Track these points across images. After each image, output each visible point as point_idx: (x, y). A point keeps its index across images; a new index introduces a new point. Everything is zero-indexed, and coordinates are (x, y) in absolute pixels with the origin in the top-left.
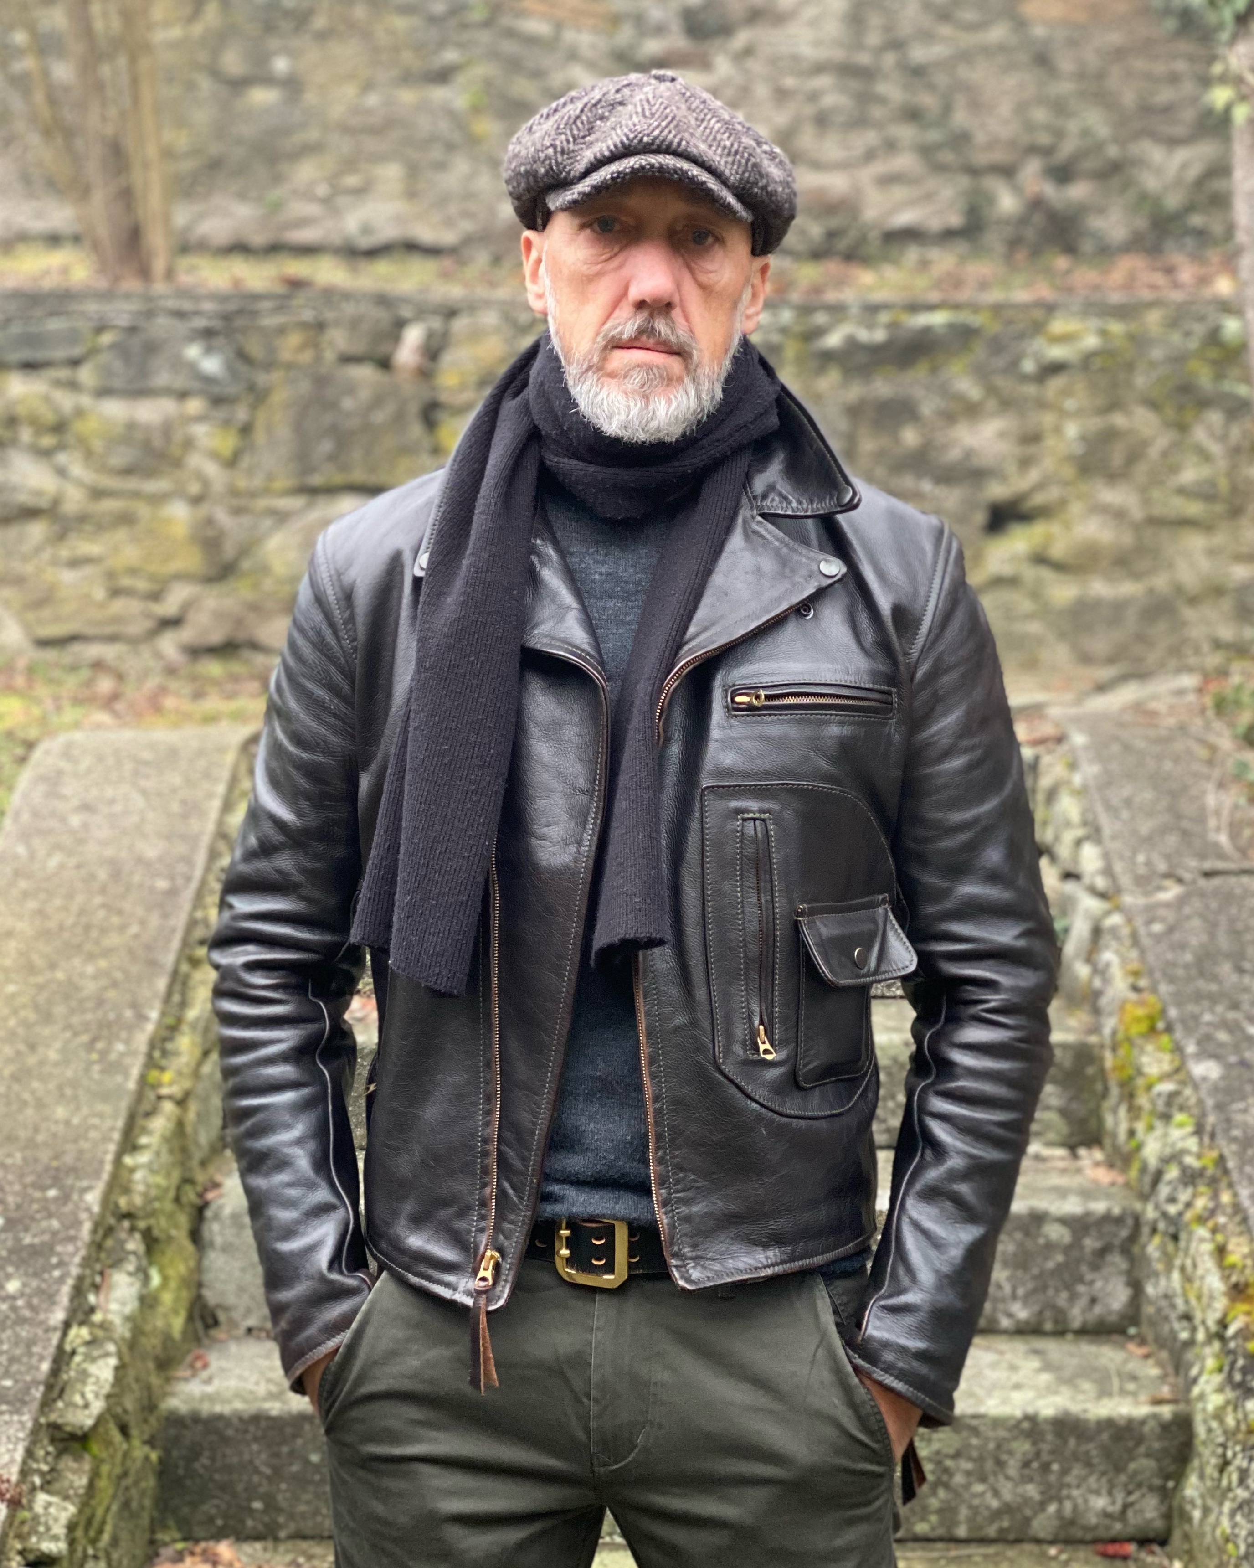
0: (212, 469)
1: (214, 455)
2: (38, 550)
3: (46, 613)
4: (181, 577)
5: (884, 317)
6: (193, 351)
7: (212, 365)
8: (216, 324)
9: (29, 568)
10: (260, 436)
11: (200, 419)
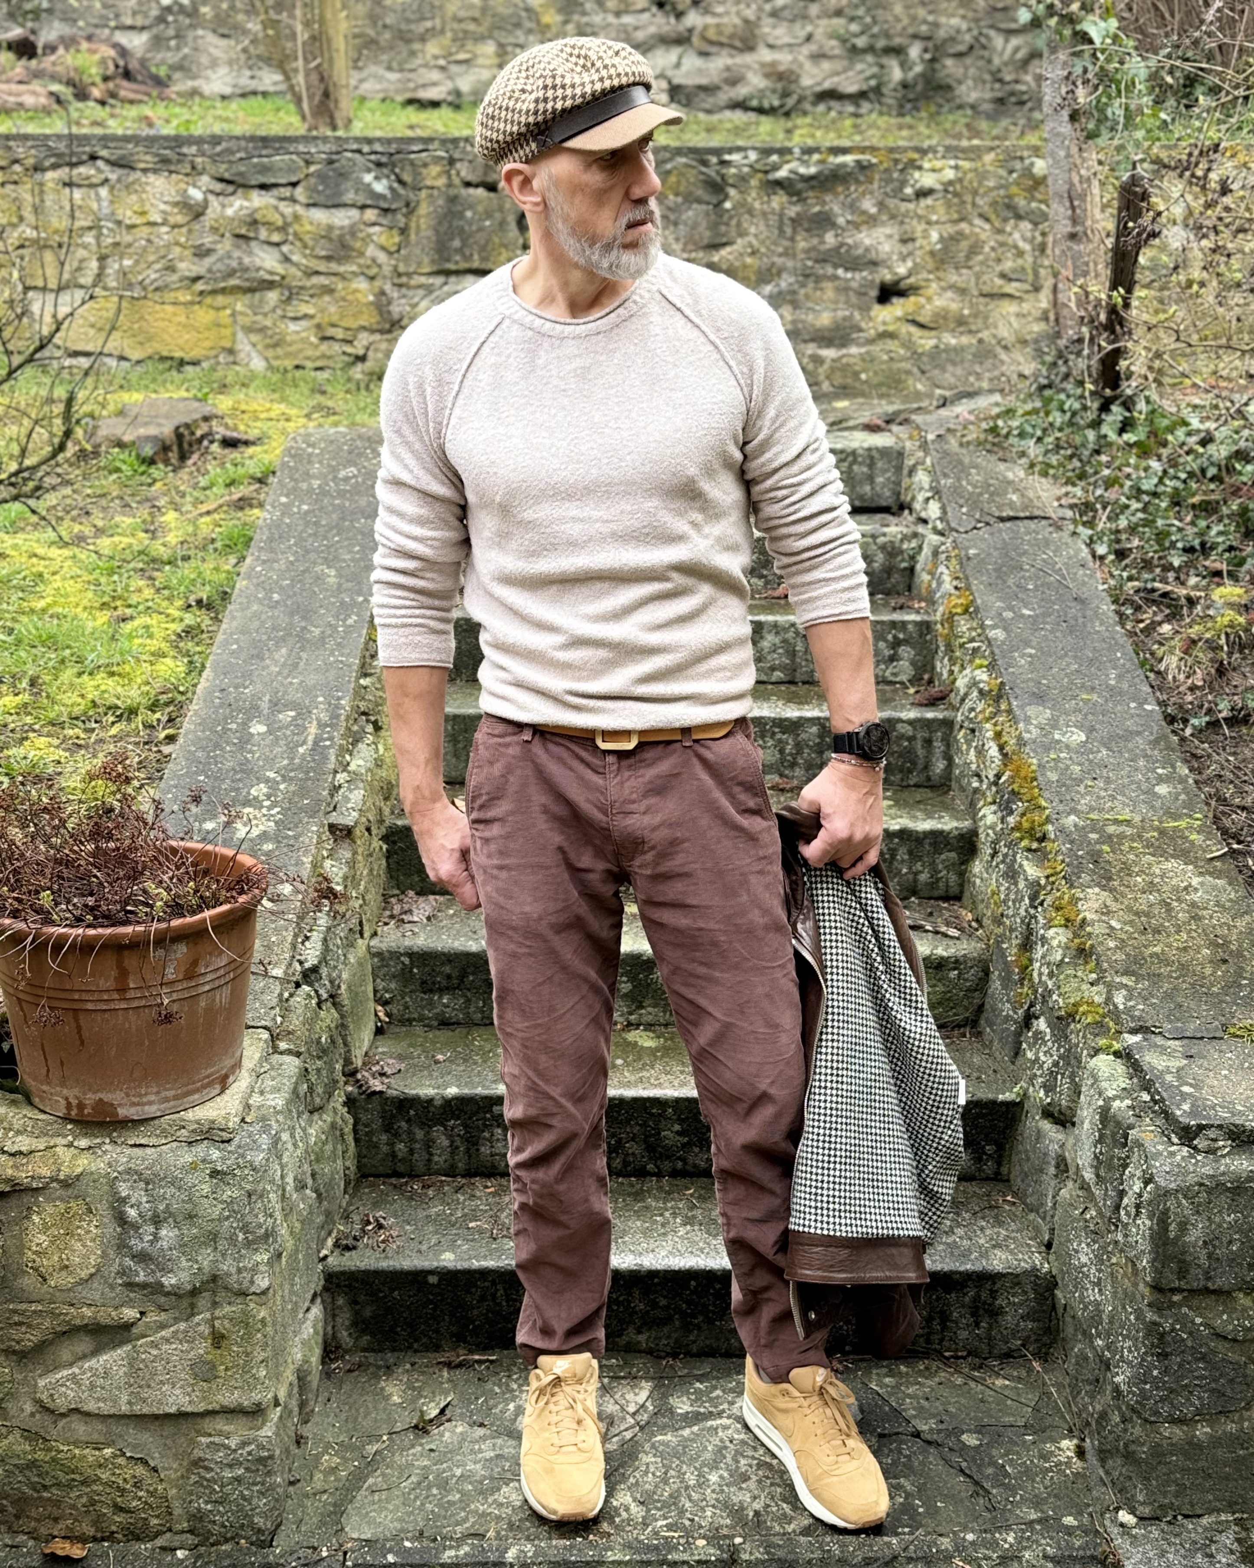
0: (382, 257)
1: (383, 248)
2: (274, 310)
3: (280, 351)
4: (363, 328)
5: (816, 157)
6: (368, 178)
7: (380, 187)
8: (384, 159)
9: (268, 323)
10: (413, 237)
11: (374, 224)
